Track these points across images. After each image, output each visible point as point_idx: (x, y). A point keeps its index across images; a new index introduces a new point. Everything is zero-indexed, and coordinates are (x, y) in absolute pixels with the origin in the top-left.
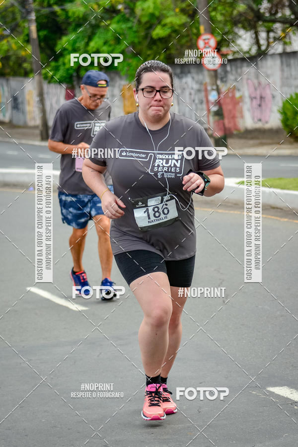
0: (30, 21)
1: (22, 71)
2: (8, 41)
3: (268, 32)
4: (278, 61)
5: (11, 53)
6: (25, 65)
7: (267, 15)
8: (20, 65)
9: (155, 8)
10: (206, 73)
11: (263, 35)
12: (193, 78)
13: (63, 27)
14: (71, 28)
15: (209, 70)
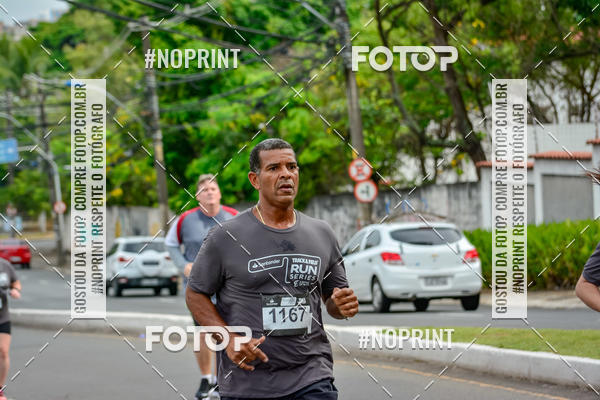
0: (155, 141)
1: (146, 200)
2: (130, 165)
3: (436, 158)
4: (445, 193)
5: (134, 178)
6: (150, 193)
7: (435, 138)
8: (144, 193)
9: (303, 128)
10: (359, 205)
11: (430, 162)
12: (346, 212)
13: (196, 148)
14: (204, 150)
15: (362, 203)
